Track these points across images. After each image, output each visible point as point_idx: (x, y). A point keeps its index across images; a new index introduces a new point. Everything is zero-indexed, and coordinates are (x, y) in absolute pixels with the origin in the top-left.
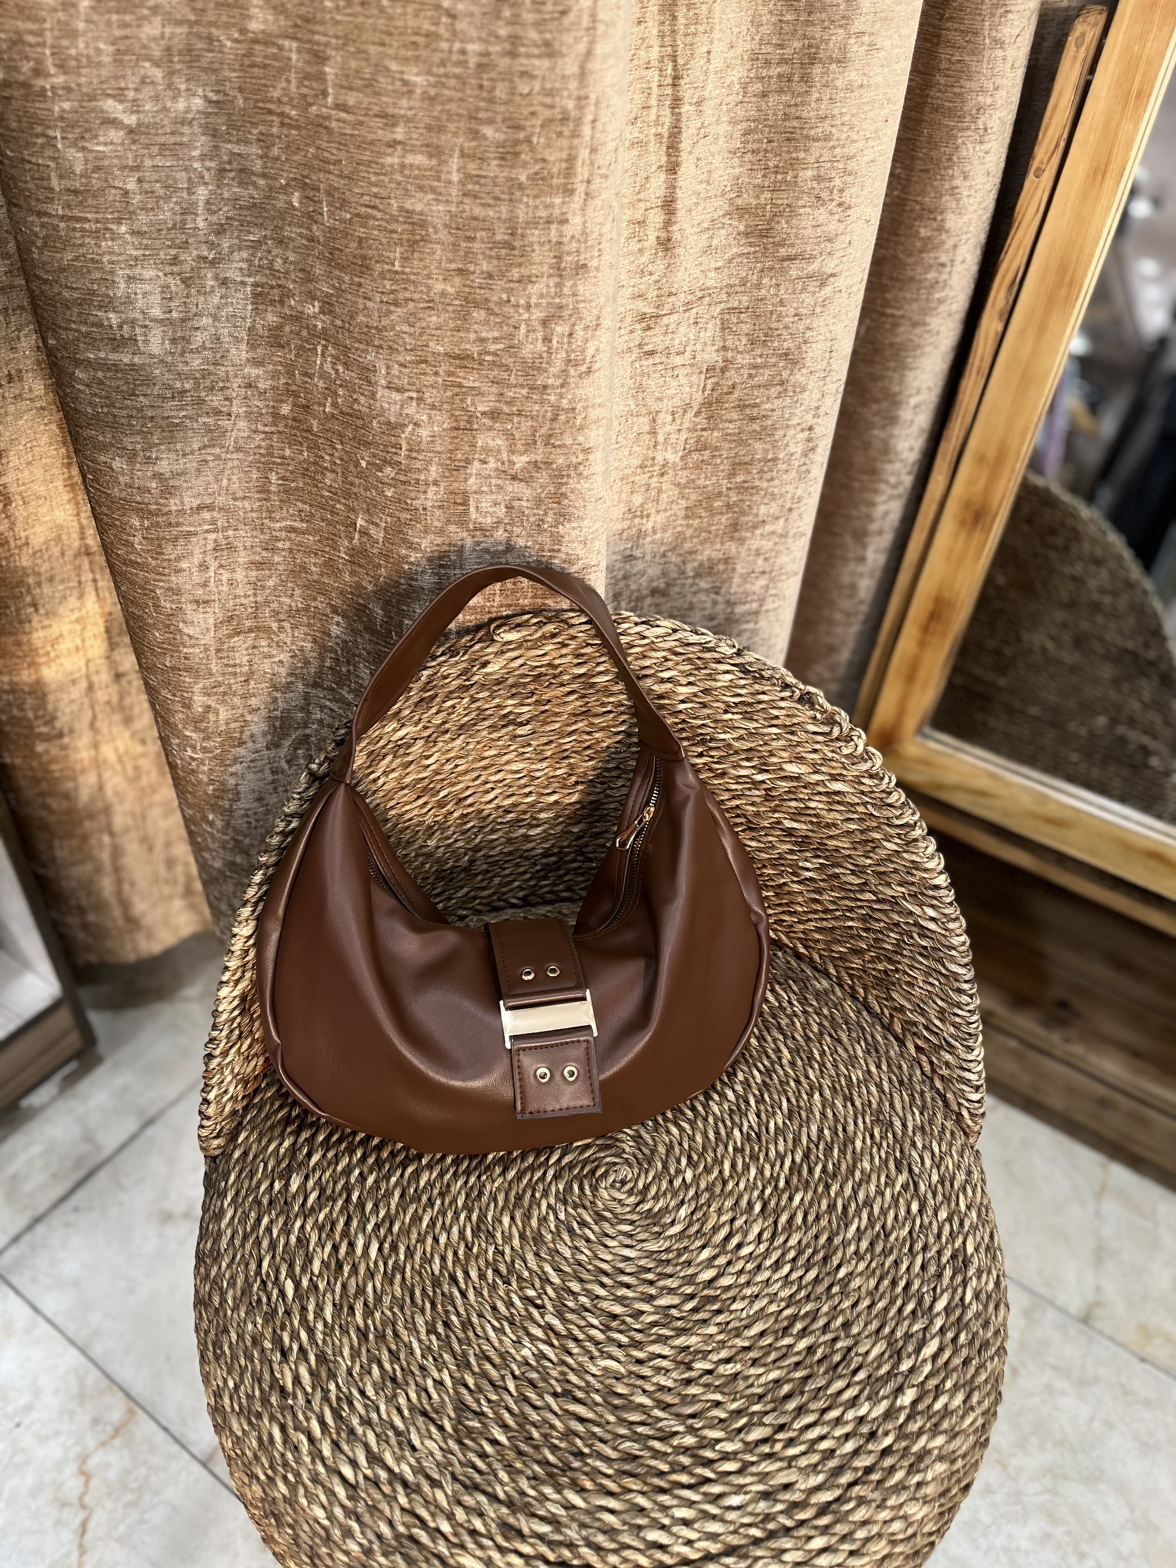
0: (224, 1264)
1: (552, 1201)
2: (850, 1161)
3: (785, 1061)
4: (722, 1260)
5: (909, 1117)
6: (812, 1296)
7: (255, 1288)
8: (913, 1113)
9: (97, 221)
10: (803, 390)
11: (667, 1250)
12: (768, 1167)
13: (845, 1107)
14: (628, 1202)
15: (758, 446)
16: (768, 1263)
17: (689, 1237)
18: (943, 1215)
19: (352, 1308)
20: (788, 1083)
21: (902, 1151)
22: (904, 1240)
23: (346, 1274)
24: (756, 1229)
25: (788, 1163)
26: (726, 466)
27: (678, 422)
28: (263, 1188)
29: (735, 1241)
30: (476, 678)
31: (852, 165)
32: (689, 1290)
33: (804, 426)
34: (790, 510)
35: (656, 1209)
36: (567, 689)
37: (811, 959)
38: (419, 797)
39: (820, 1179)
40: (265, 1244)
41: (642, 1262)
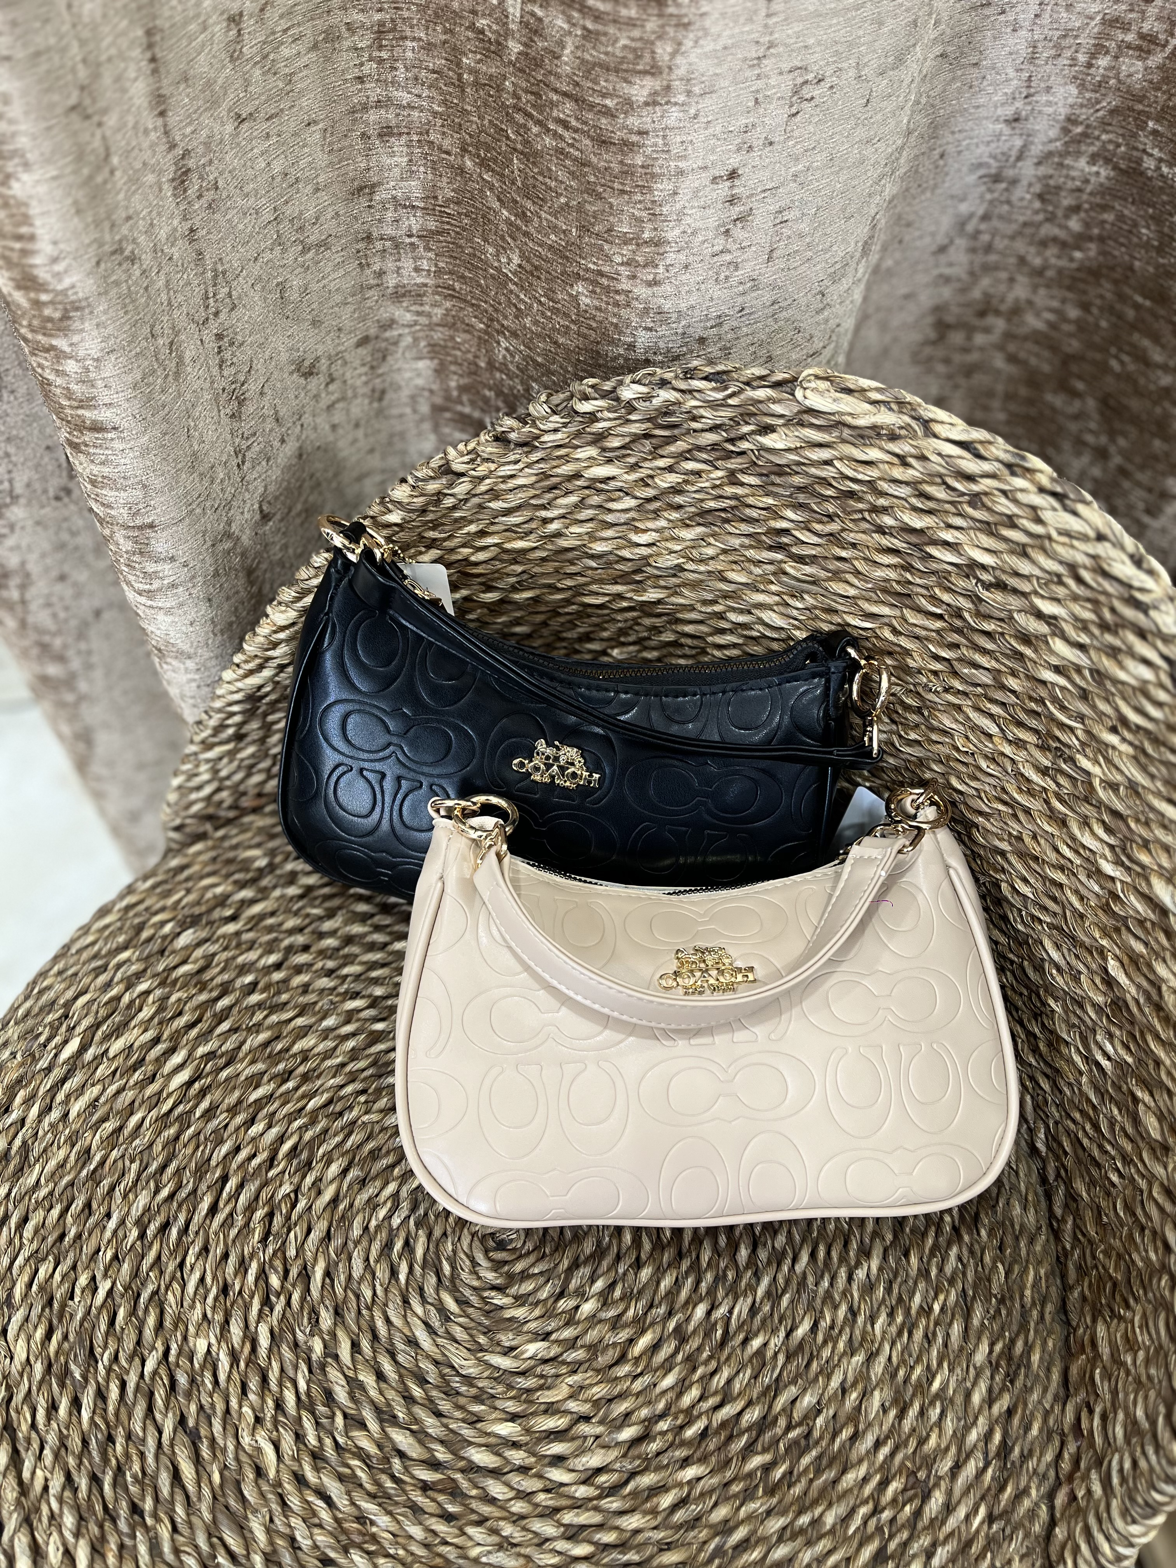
5: (965, 1508)
7: (49, 1019)
14: (483, 1273)
19: (102, 1122)
20: (836, 1306)
28: (157, 918)
30: (744, 445)
32: (442, 1454)
38: (614, 583)
40: (102, 979)
41: (425, 1365)
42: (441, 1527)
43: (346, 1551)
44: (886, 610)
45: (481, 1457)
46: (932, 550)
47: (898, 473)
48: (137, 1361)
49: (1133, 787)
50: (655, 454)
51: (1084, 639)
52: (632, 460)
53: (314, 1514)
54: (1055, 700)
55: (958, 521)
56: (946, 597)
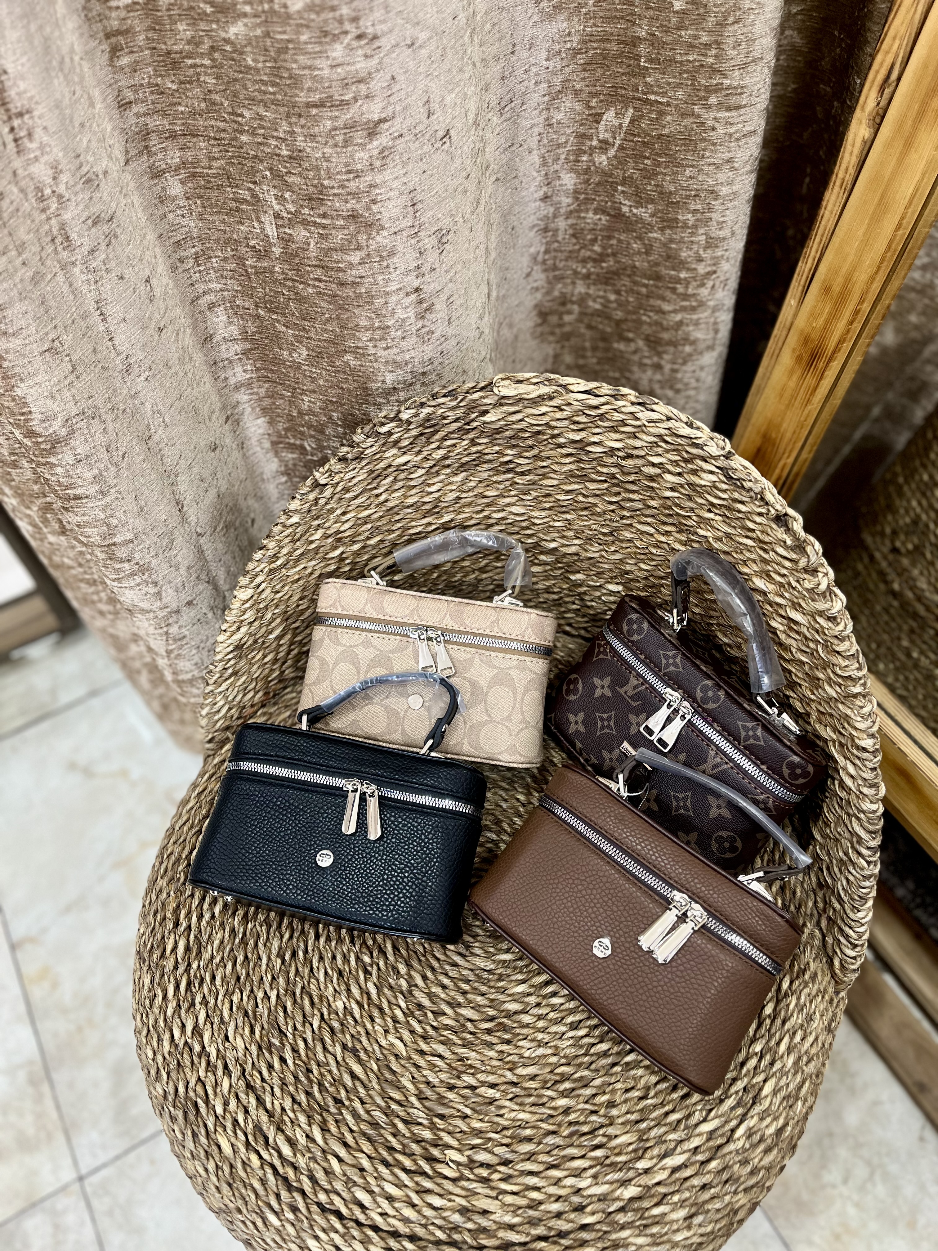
6: (593, 1066)
11: (491, 971)
18: (757, 1048)
30: (475, 424)
32: (491, 1012)
38: (425, 517)
41: (465, 973)
42: (505, 1048)
43: (459, 1077)
44: (576, 487)
45: (513, 1006)
46: (589, 448)
47: (559, 415)
48: (307, 1025)
49: (728, 535)
50: (429, 443)
51: (679, 470)
52: (417, 449)
53: (435, 1066)
54: (677, 505)
55: (597, 430)
56: (605, 470)
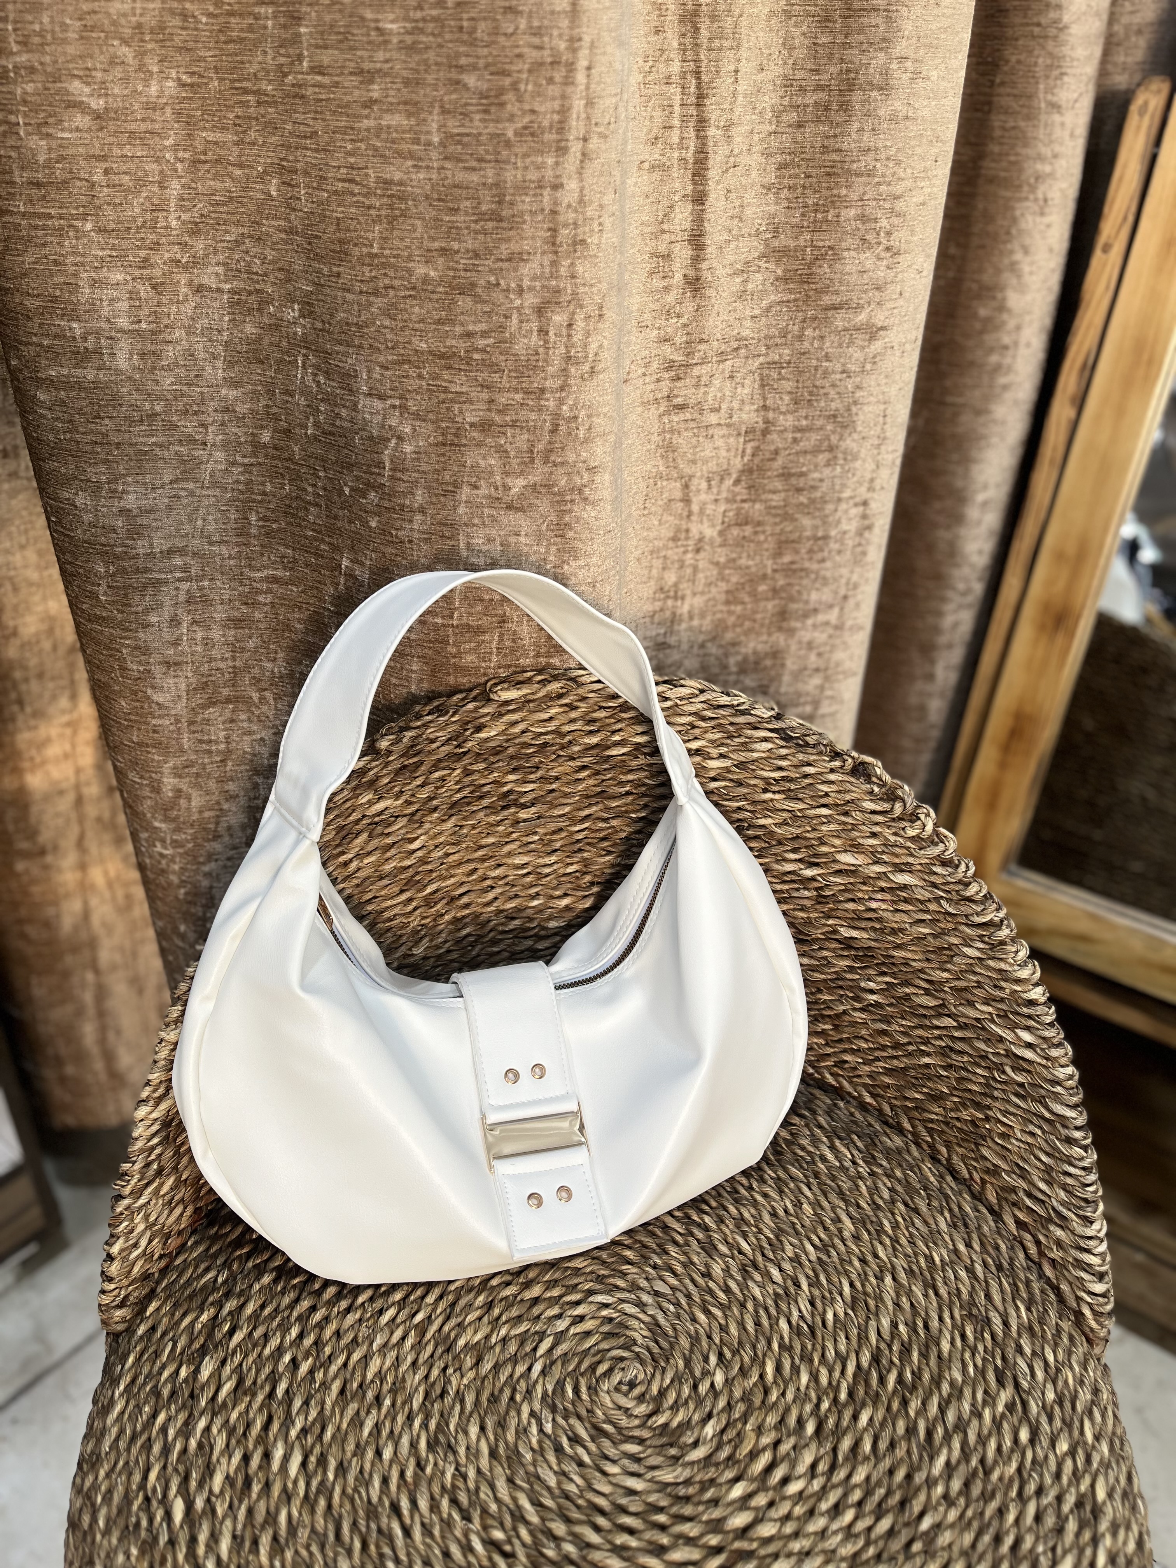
0: (102, 1473)
1: (537, 1406)
2: (935, 1369)
3: (846, 1234)
4: (761, 1500)
5: (1012, 1312)
6: (885, 1556)
7: (135, 1507)
8: (1017, 1308)
9: (61, 218)
10: (855, 458)
11: (687, 1482)
12: (824, 1372)
13: (926, 1296)
14: (636, 1412)
15: (807, 522)
16: (824, 1506)
17: (717, 1465)
18: (1063, 1446)
19: (255, 1542)
20: (851, 1263)
21: (1004, 1359)
22: (1011, 1480)
23: (254, 1496)
24: (808, 1458)
25: (851, 1368)
26: (771, 545)
27: (715, 490)
28: (166, 1374)
29: (778, 1474)
30: (469, 744)
31: (900, 205)
32: (714, 1540)
33: (858, 500)
34: (845, 598)
35: (674, 1424)
36: (578, 764)
37: (880, 1111)
38: (402, 891)
39: (895, 1391)
40: (157, 1448)
41: (652, 1498)
44: (593, 809)
46: (609, 752)
47: (572, 715)
50: (412, 778)
52: (397, 789)
55: (618, 726)
